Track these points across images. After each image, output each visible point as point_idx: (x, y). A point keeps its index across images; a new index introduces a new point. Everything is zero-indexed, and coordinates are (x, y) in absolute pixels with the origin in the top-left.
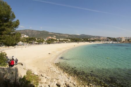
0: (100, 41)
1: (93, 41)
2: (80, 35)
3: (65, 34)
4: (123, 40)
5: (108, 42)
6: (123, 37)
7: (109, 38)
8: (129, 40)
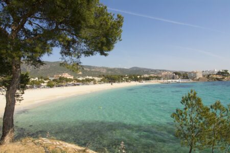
0: (159, 78)
1: (147, 79)
2: (131, 68)
3: (101, 68)
4: (199, 76)
5: (173, 80)
6: (198, 71)
7: (176, 73)
8: (208, 76)
